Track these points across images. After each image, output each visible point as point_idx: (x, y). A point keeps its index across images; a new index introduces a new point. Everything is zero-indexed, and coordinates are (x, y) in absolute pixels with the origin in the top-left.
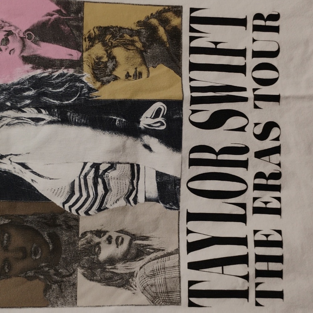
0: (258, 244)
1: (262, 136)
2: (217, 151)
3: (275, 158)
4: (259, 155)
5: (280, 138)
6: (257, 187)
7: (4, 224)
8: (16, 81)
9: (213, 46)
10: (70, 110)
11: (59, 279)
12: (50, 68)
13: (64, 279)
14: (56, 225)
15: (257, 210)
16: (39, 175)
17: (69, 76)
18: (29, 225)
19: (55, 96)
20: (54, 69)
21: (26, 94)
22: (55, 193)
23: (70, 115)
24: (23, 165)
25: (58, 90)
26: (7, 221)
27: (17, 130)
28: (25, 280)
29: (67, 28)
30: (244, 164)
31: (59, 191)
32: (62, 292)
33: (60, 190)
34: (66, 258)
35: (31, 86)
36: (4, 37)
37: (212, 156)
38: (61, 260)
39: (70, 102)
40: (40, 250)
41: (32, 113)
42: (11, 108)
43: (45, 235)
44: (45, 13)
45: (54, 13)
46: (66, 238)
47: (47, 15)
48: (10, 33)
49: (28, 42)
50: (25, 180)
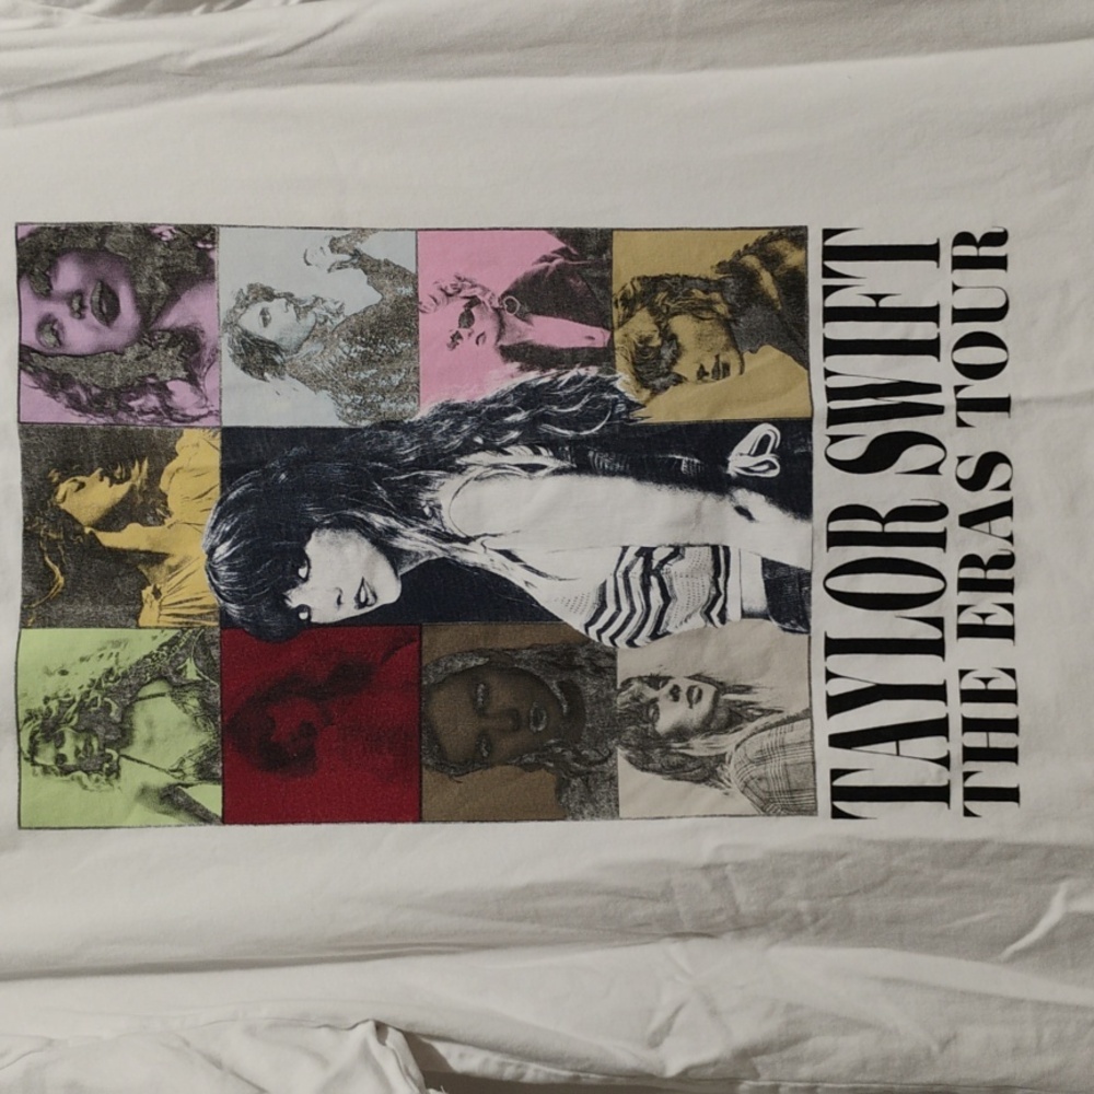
0: (968, 696)
1: (975, 483)
2: (883, 514)
3: (1001, 525)
4: (969, 520)
5: (1012, 485)
6: (965, 585)
7: (477, 667)
8: (490, 395)
9: (871, 303)
10: (595, 447)
11: (582, 768)
12: (554, 367)
13: (593, 769)
14: (573, 668)
15: (965, 631)
16: (538, 573)
17: (589, 382)
18: (522, 666)
19: (564, 421)
20: (561, 369)
21: (509, 419)
22: (570, 606)
23: (594, 458)
24: (508, 554)
25: (570, 410)
26: (481, 661)
27: (495, 490)
28: (519, 770)
29: (580, 283)
30: (939, 540)
31: (577, 603)
32: (590, 792)
33: (578, 601)
34: (593, 728)
35: (519, 405)
36: (463, 310)
37: (874, 526)
38: (585, 733)
39: (593, 431)
40: (544, 713)
41: (522, 454)
42: (483, 448)
43: (554, 686)
44: (538, 256)
45: (555, 255)
46: (593, 691)
47: (541, 261)
48: (473, 301)
49: (510, 317)
50: (513, 584)
